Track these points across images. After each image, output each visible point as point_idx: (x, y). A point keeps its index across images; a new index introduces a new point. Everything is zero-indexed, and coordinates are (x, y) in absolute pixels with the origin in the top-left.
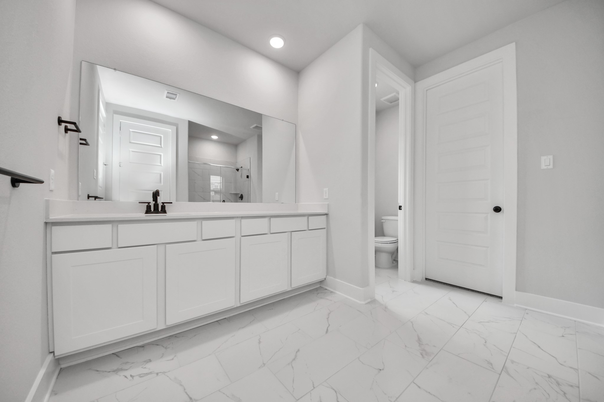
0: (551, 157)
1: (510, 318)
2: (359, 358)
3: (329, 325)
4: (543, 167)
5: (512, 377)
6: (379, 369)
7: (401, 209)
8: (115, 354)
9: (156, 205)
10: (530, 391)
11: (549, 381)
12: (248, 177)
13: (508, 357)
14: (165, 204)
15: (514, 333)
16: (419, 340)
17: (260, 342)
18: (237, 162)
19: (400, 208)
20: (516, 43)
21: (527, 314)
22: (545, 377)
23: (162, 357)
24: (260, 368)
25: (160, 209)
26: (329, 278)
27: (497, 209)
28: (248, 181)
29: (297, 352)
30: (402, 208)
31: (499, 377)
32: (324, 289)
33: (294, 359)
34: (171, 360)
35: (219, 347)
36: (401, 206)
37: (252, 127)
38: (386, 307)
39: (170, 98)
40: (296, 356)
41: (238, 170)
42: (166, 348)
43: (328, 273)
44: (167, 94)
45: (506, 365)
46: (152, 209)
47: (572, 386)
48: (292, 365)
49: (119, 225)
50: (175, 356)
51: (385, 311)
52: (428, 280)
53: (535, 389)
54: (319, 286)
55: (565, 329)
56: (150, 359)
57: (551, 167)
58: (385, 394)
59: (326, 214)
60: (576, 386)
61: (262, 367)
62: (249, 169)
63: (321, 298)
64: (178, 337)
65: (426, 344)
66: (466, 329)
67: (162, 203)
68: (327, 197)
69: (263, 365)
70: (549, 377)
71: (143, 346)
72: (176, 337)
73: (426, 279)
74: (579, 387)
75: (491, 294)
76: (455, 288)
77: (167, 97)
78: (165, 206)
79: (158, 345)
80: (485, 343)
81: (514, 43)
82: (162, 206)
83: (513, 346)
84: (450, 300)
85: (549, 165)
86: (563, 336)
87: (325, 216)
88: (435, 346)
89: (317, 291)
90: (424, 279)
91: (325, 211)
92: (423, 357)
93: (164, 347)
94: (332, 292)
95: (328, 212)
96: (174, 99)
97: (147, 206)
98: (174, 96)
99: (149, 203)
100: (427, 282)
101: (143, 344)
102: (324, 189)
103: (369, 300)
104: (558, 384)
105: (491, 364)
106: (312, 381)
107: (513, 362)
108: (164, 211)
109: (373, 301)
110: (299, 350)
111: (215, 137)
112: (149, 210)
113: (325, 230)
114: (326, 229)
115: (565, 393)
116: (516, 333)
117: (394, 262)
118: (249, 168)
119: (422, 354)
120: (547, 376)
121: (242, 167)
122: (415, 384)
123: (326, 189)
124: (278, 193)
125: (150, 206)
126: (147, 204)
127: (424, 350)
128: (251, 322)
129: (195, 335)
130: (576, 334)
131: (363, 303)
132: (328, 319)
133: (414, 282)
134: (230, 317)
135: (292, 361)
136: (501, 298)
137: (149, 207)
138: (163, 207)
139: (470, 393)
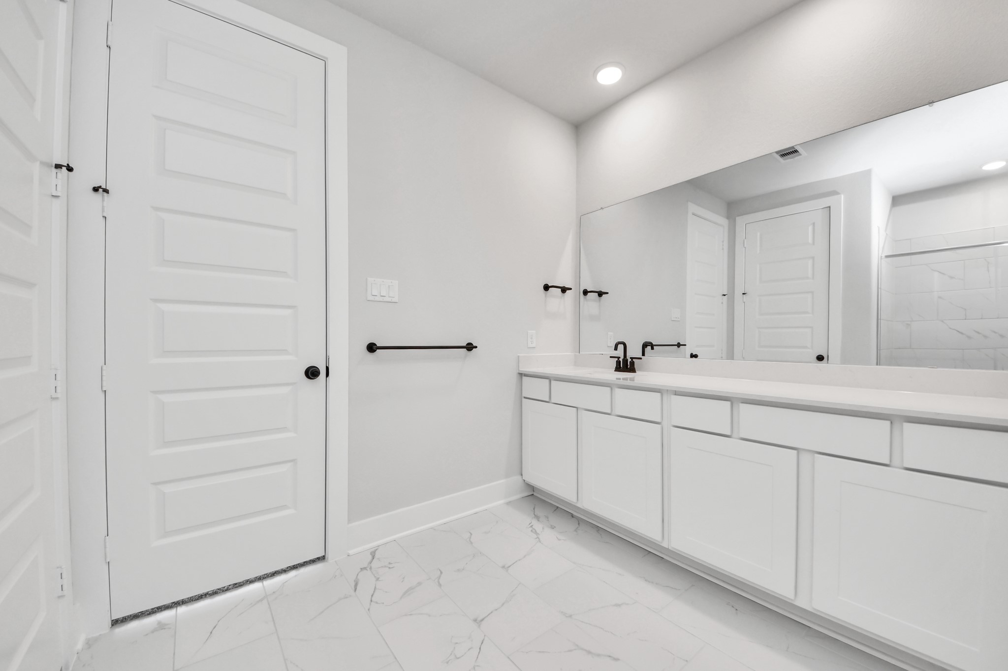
9: (625, 360)
14: (634, 360)
25: (629, 366)
46: (622, 366)
67: (631, 358)
78: (634, 362)
82: (630, 363)
99: (619, 358)
108: (632, 368)
111: (993, 166)
112: (619, 367)
125: (620, 361)
126: (617, 359)
137: (618, 363)
138: (632, 363)
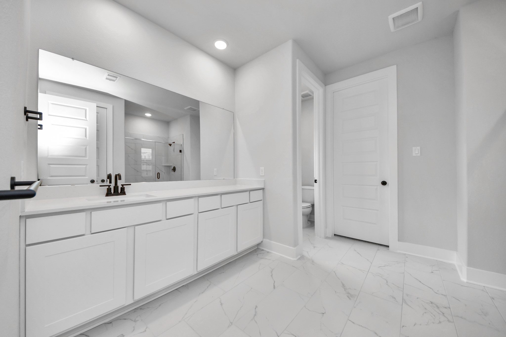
0: (419, 148)
1: (397, 262)
2: (305, 306)
3: (274, 282)
4: (414, 155)
5: (410, 306)
6: (322, 313)
7: (316, 183)
8: (83, 334)
9: (116, 187)
10: (423, 315)
11: (432, 306)
12: (181, 151)
13: (404, 291)
15: (403, 273)
16: (343, 285)
17: (221, 304)
18: (169, 138)
19: (316, 181)
20: (397, 66)
21: (407, 257)
22: (429, 303)
23: (134, 330)
24: (228, 327)
25: (119, 191)
26: (266, 241)
27: (384, 183)
28: (181, 155)
29: (255, 308)
30: (318, 181)
31: (402, 306)
32: (261, 250)
33: (255, 315)
34: (143, 332)
35: (186, 314)
36: (316, 180)
37: (186, 108)
38: (313, 261)
39: (110, 80)
40: (256, 312)
41: (170, 145)
42: (135, 321)
43: (264, 237)
44: (108, 76)
45: (404, 297)
46: (112, 192)
47: (446, 308)
48: (255, 320)
49: (92, 212)
50: (147, 328)
51: (313, 264)
52: (336, 235)
53: (425, 313)
54: (257, 248)
55: (432, 267)
56: (123, 334)
57: (419, 155)
58: (332, 332)
59: (263, 189)
60: (448, 308)
61: (230, 325)
62: (182, 145)
63: (262, 258)
64: (143, 309)
65: (349, 289)
66: (372, 273)
67: (122, 185)
68: (263, 174)
69: (231, 324)
70: (432, 303)
71: (110, 323)
72: (141, 309)
73: (335, 235)
74: (450, 308)
75: (381, 244)
76: (356, 241)
77: (107, 79)
78: (124, 187)
79: (125, 319)
80: (387, 282)
81: (395, 66)
82: (121, 188)
83: (404, 283)
84: (355, 250)
85: (418, 154)
86: (432, 272)
87: (262, 191)
88: (356, 289)
89: (256, 252)
90: (333, 235)
91: (261, 186)
92: (350, 299)
93: (132, 320)
94: (268, 252)
95: (264, 186)
96: (114, 81)
97: (108, 189)
98: (114, 79)
99: (110, 186)
100: (336, 237)
101: (110, 320)
102: (261, 168)
103: (299, 256)
104: (438, 308)
105: (395, 298)
106: (275, 331)
107: (407, 295)
108: (123, 192)
109: (302, 257)
110: (256, 307)
111: (148, 115)
112: (109, 193)
113: (262, 202)
114: (262, 200)
115: (443, 313)
116: (404, 273)
117: (309, 222)
118: (182, 143)
119: (348, 297)
120: (430, 303)
121: (174, 143)
122: (350, 321)
123: (262, 168)
124: (216, 169)
125: (111, 189)
126: (108, 187)
127: (349, 293)
128: (208, 287)
129: (160, 305)
130: (439, 270)
131: (295, 259)
132: (272, 276)
133: (327, 238)
134: (187, 284)
135: (254, 317)
136: (388, 246)
138: (123, 189)
139: (387, 322)
